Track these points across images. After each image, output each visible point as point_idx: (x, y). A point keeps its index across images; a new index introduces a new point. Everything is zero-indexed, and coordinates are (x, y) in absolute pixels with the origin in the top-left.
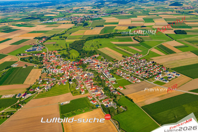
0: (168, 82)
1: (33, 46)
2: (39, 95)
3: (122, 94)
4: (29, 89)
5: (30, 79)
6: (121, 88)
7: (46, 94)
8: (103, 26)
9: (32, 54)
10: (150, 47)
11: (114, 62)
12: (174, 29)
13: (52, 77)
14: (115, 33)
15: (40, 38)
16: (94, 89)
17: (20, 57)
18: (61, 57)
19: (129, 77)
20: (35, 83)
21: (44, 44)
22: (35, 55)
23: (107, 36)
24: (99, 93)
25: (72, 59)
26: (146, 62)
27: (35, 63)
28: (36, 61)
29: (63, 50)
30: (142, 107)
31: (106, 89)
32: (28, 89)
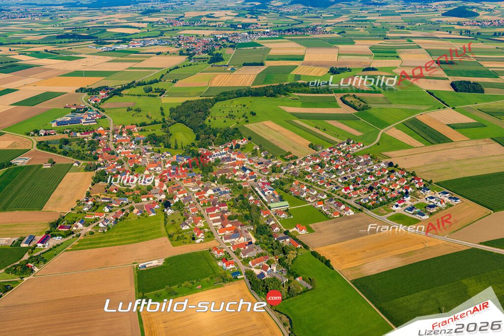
0: (426, 217)
1: (73, 112)
2: (81, 241)
3: (303, 244)
4: (57, 224)
5: (60, 198)
6: (301, 230)
7: (100, 238)
8: (262, 64)
9: (68, 131)
10: (383, 124)
11: (286, 160)
12: (452, 79)
13: (121, 193)
14: (292, 85)
15: (92, 92)
16: (229, 229)
17: (36, 139)
18: (145, 142)
19: (323, 200)
20: (72, 210)
21: (102, 106)
22: (78, 134)
23: (271, 91)
24: (242, 240)
25: (176, 148)
26: (371, 163)
27: (77, 157)
28: (79, 151)
29: (153, 124)
30: (355, 282)
31: (262, 231)
32: (55, 225)
